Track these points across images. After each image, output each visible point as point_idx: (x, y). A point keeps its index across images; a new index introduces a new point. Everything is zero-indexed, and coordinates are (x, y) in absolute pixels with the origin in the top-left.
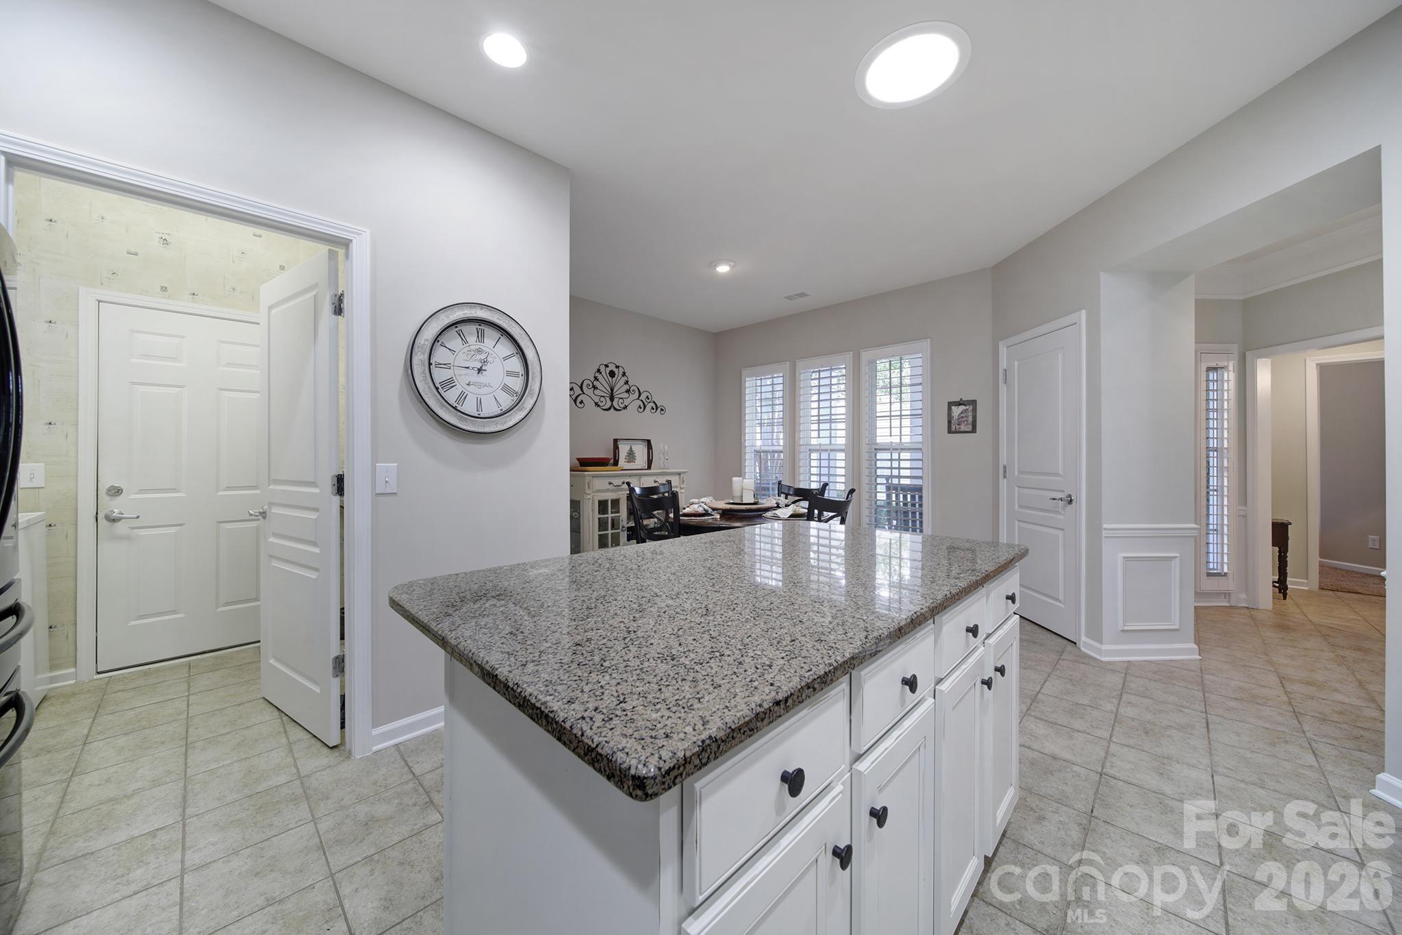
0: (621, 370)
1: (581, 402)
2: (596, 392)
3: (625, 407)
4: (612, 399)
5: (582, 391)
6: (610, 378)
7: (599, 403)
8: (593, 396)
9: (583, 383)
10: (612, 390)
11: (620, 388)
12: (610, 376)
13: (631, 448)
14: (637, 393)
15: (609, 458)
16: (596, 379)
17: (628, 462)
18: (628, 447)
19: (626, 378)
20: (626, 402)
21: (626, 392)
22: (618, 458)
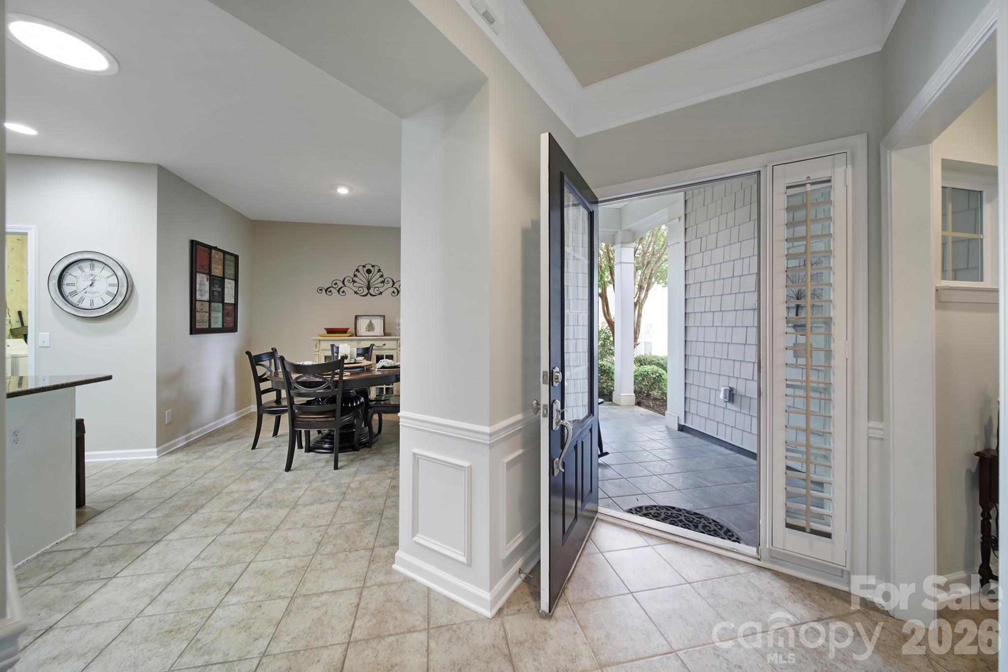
0: (377, 269)
1: (343, 292)
2: (355, 284)
3: (381, 293)
4: (369, 288)
5: (344, 285)
6: (367, 275)
7: (358, 292)
8: (352, 287)
9: (345, 279)
10: (369, 283)
11: (376, 279)
12: (367, 273)
13: (371, 321)
14: (391, 283)
15: (348, 329)
16: (355, 276)
17: (368, 331)
18: (368, 321)
19: (381, 273)
20: (381, 290)
21: (381, 282)
22: (358, 328)
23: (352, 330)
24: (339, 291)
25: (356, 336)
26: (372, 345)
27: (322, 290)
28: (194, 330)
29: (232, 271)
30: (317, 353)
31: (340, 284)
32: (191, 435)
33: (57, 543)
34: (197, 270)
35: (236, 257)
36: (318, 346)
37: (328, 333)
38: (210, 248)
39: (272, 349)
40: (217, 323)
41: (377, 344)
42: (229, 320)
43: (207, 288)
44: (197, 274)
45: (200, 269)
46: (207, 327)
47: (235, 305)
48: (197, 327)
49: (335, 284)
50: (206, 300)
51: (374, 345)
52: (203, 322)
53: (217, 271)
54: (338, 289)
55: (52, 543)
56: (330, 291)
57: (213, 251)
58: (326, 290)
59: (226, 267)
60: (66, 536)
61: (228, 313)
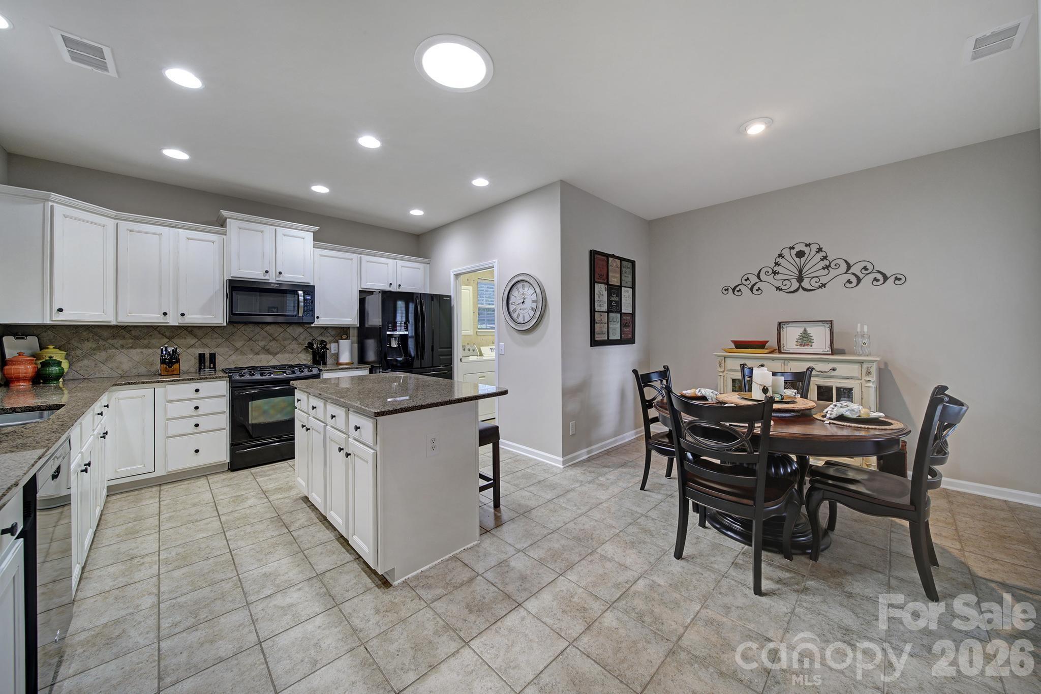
0: (814, 248)
1: (759, 289)
2: (777, 277)
3: (824, 285)
4: (800, 279)
5: (760, 279)
6: (797, 260)
7: (782, 287)
8: (773, 282)
9: (761, 270)
10: (800, 271)
11: (813, 264)
12: (797, 257)
13: (805, 331)
14: (844, 267)
15: (768, 341)
16: (777, 264)
17: (801, 345)
18: (801, 330)
19: (824, 254)
20: (824, 280)
21: (824, 268)
22: (783, 341)
23: (773, 343)
24: (751, 289)
25: (780, 352)
26: (811, 369)
27: (727, 289)
28: (594, 343)
29: (630, 279)
30: (722, 374)
31: (754, 279)
32: (592, 449)
33: (465, 549)
34: (596, 280)
35: (632, 263)
36: (723, 365)
37: (737, 347)
38: (608, 256)
39: (664, 367)
40: (616, 335)
41: (819, 367)
42: (627, 331)
43: (605, 298)
44: (596, 284)
45: (598, 279)
46: (606, 339)
47: (633, 315)
48: (596, 339)
49: (746, 280)
50: (605, 311)
51: (813, 369)
52: (602, 333)
53: (614, 280)
54: (750, 286)
55: (460, 548)
56: (740, 290)
57: (611, 259)
58: (734, 290)
59: (623, 274)
60: (471, 545)
61: (626, 323)
